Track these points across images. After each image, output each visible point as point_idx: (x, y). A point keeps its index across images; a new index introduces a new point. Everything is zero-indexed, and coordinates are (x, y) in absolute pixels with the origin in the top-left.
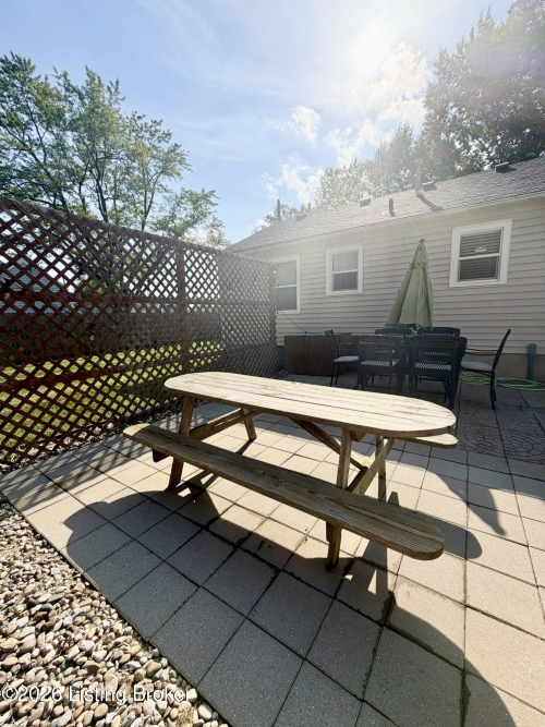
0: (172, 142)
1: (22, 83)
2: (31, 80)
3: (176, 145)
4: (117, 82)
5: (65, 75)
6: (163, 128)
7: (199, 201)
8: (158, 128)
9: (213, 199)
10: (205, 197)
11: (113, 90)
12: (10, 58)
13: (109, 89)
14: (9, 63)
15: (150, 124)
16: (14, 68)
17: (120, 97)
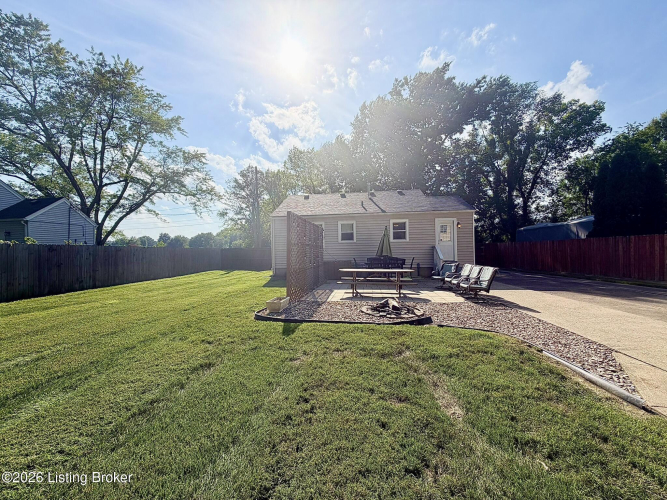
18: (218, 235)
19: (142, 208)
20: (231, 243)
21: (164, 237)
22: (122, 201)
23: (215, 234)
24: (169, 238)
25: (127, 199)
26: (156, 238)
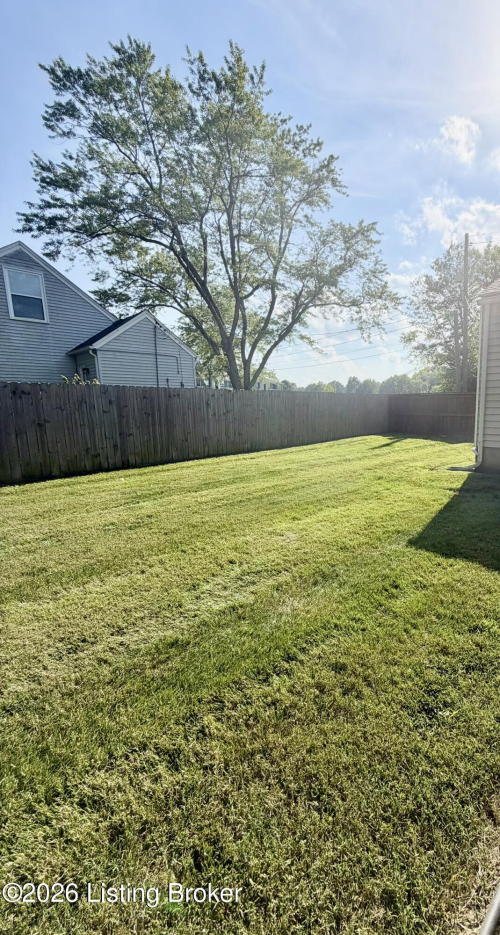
0: (323, 155)
1: (139, 81)
2: (149, 76)
3: (332, 157)
4: (263, 67)
5: (201, 58)
6: (311, 137)
7: (355, 237)
8: (304, 136)
9: (374, 236)
10: (364, 231)
11: (256, 80)
12: (127, 45)
13: (252, 78)
14: (124, 53)
15: (294, 130)
16: (130, 59)
17: (264, 89)
18: (414, 377)
19: (294, 335)
20: (430, 388)
21: (353, 381)
22: (271, 327)
23: (410, 376)
24: (358, 382)
25: (276, 323)
26: (345, 383)
